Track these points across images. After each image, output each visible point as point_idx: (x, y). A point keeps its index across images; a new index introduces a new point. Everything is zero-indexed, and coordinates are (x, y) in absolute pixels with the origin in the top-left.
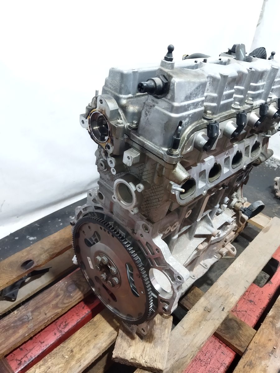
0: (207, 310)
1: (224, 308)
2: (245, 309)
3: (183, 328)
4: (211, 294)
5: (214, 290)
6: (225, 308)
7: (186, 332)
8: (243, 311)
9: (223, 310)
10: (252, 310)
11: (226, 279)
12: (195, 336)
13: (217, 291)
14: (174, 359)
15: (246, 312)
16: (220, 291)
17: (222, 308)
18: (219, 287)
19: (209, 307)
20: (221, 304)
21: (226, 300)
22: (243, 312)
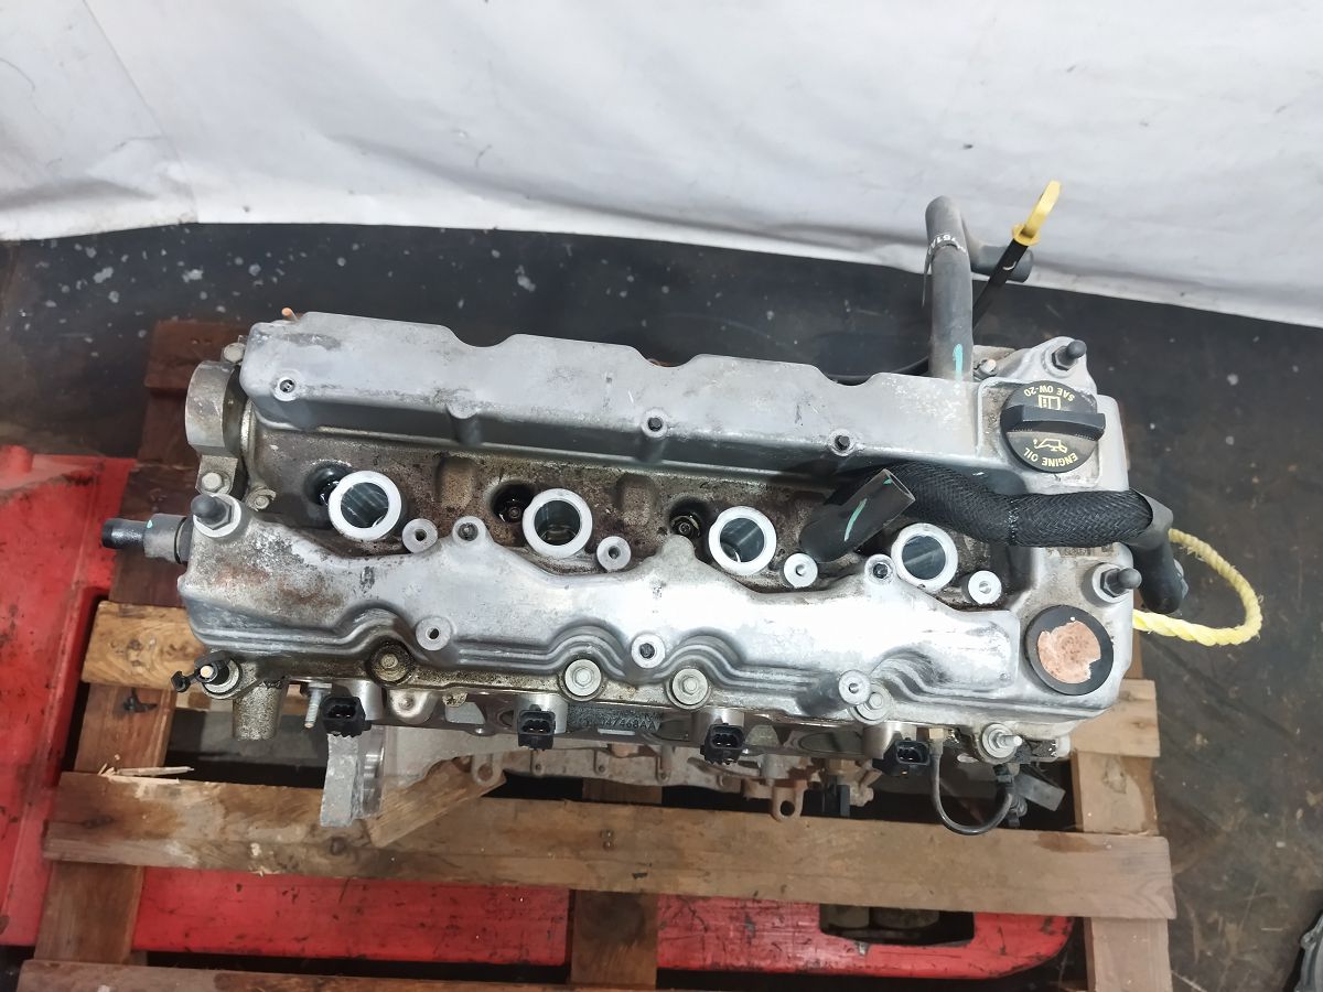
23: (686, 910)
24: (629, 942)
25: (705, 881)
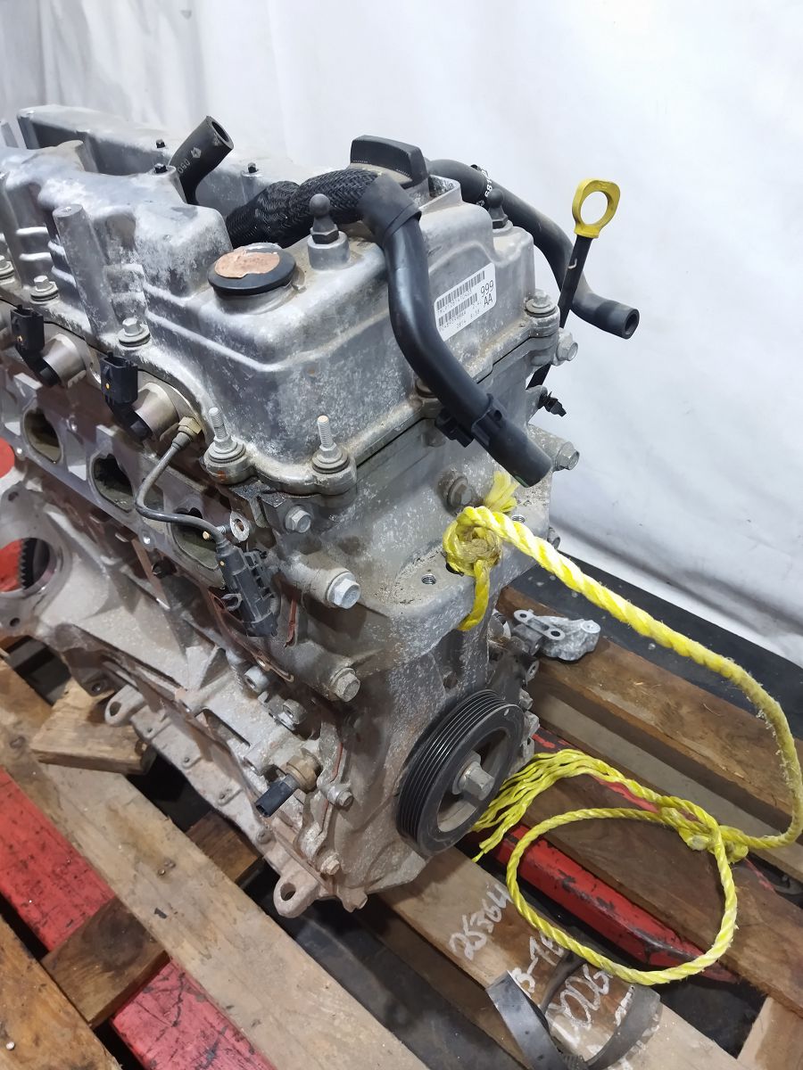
0: (165, 869)
1: (164, 916)
2: (185, 1022)
3: (128, 804)
4: (216, 886)
5: (227, 898)
6: (164, 920)
7: (115, 812)
8: (179, 1014)
9: (157, 912)
10: (180, 1052)
11: (270, 946)
12: (103, 830)
13: (225, 904)
14: (63, 783)
15: (175, 1024)
16: (224, 914)
17: (166, 912)
18: (238, 915)
19: (173, 874)
20: (180, 911)
21: (190, 927)
22: (175, 1010)
23: (176, 993)
24: (108, 967)
25: (202, 960)
